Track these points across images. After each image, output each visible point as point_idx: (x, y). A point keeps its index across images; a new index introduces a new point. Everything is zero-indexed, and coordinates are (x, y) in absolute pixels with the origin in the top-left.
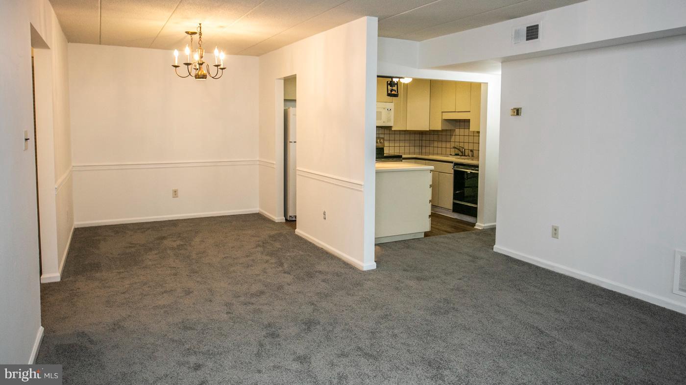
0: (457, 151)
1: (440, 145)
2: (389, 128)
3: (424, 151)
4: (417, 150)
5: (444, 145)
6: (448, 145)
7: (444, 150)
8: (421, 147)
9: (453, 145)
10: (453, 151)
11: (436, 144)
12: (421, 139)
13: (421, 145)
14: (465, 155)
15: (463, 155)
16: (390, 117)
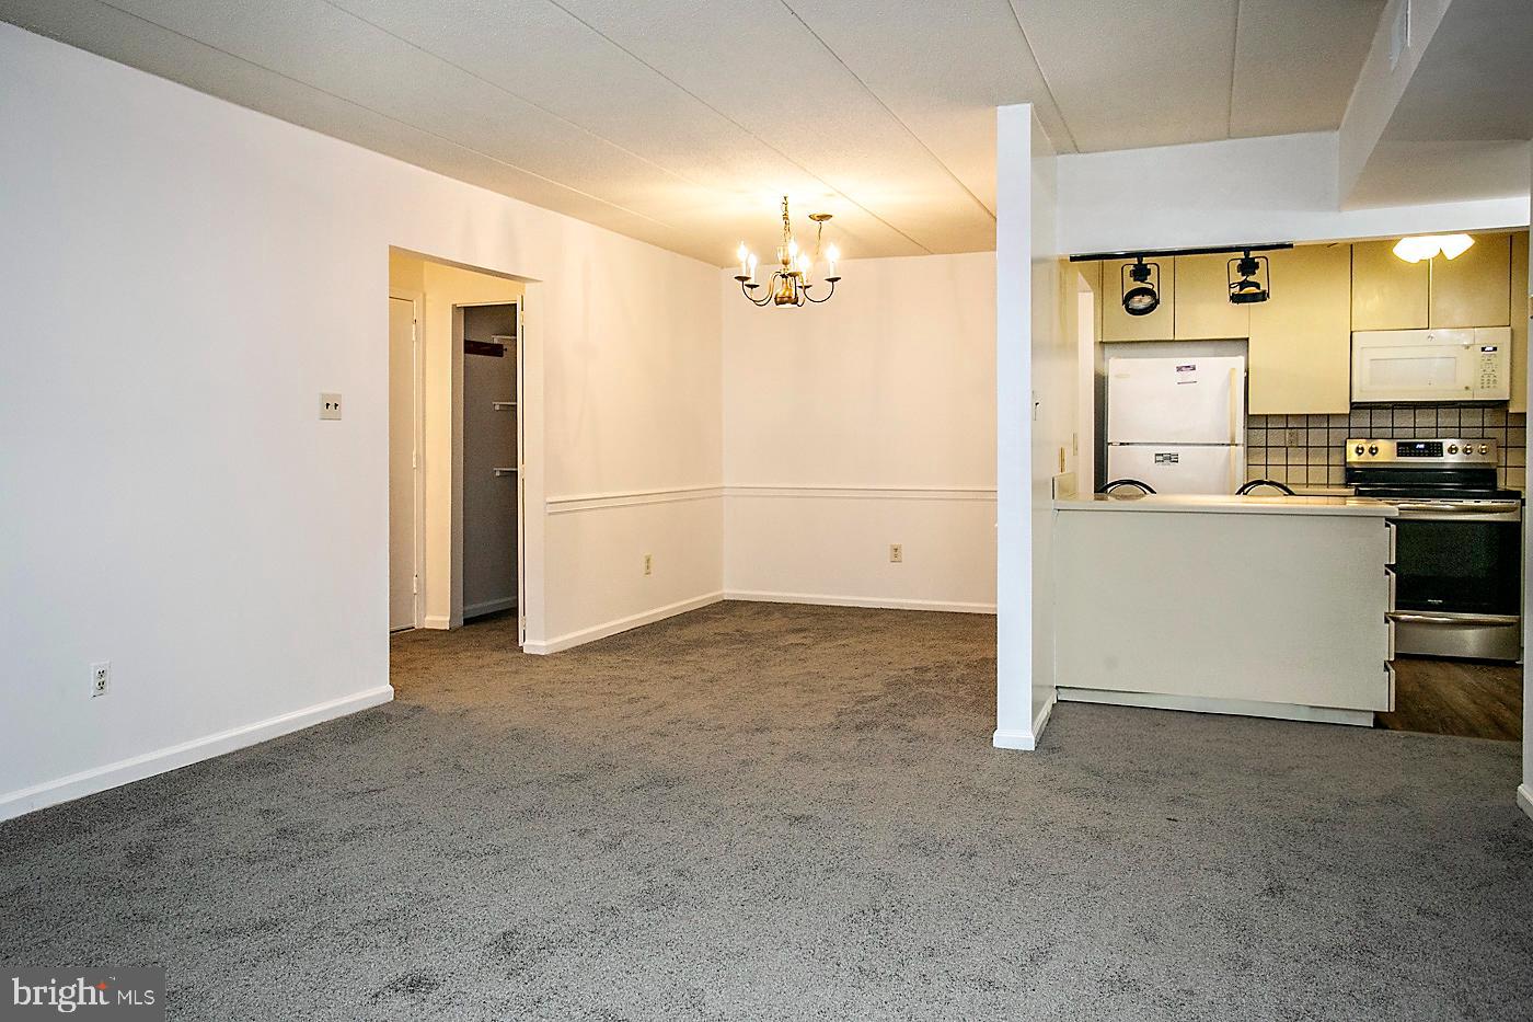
16: (1493, 370)
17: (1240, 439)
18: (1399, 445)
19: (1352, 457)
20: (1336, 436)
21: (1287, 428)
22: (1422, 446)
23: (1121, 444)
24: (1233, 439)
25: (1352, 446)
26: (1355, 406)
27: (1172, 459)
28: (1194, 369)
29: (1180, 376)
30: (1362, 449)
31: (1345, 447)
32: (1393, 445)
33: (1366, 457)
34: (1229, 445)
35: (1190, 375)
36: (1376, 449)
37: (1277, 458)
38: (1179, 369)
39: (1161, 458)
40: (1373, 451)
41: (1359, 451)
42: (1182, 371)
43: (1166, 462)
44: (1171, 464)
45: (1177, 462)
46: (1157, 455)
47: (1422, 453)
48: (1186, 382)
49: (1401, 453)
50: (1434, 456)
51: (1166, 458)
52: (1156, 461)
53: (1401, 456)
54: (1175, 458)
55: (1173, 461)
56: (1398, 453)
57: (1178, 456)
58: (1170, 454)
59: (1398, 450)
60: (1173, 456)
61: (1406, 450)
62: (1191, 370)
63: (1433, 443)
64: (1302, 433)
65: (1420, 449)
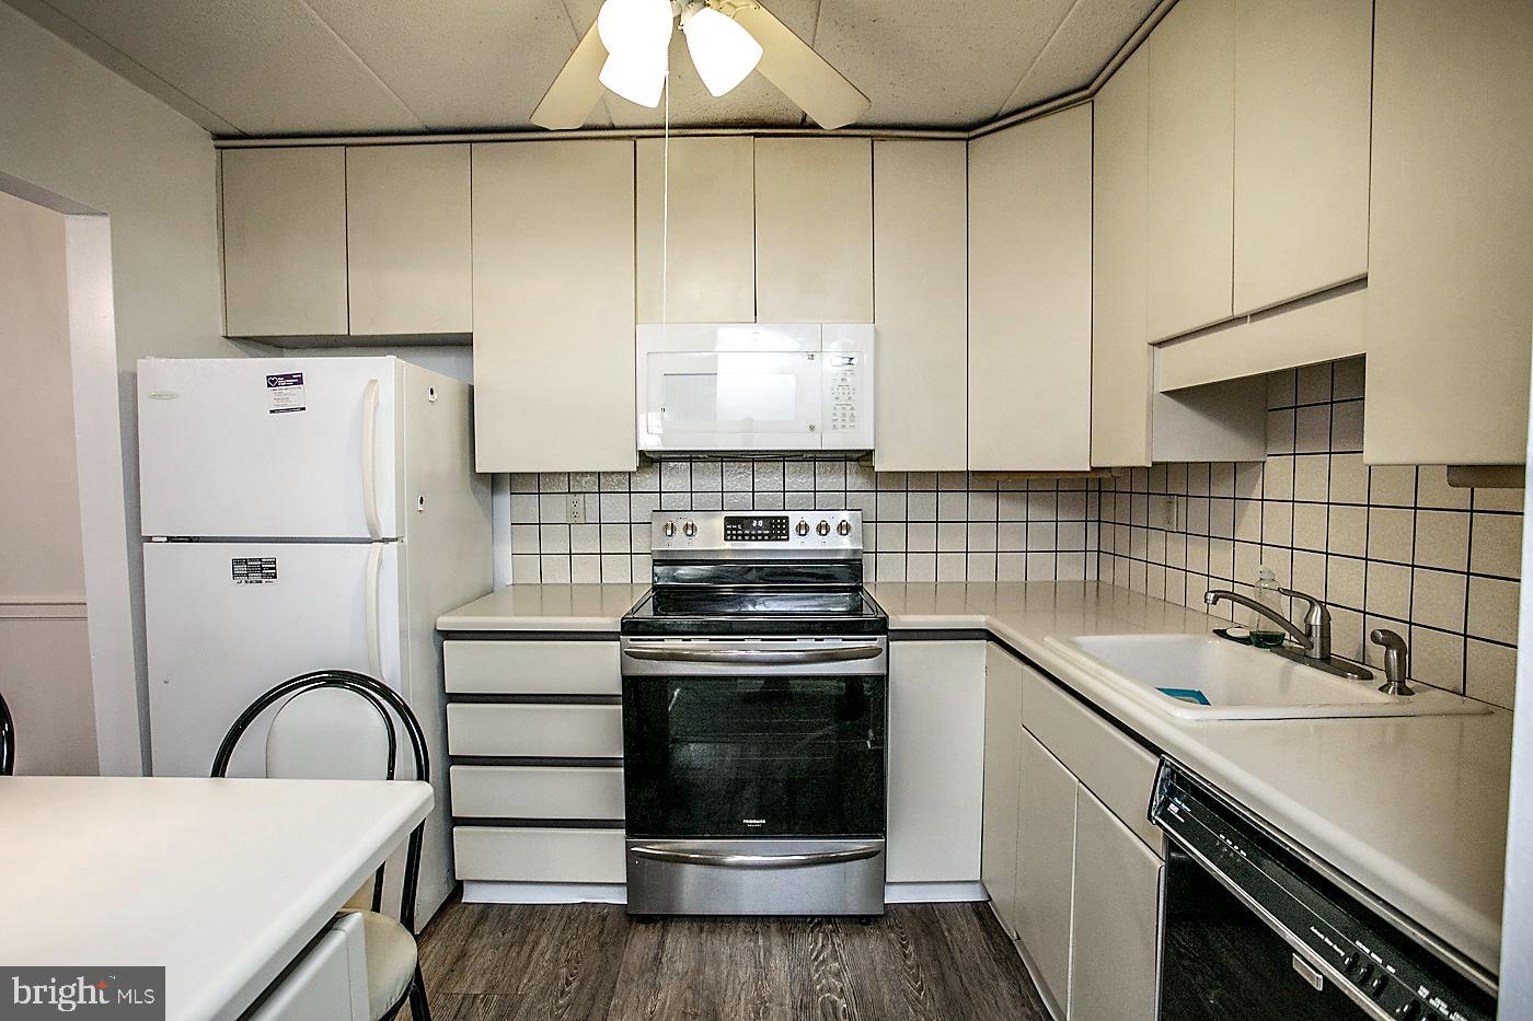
3: (1107, 576)
4: (1071, 570)
11: (1157, 548)
12: (1093, 516)
13: (1093, 545)
14: (1327, 662)
15: (1316, 653)
16: (850, 398)
18: (728, 520)
21: (569, 492)
22: (760, 523)
23: (170, 539)
25: (658, 523)
27: (263, 570)
28: (300, 381)
29: (271, 397)
32: (718, 523)
34: (369, 541)
35: (293, 395)
36: (694, 528)
37: (555, 541)
38: (272, 382)
39: (242, 569)
40: (689, 532)
42: (277, 385)
43: (256, 576)
44: (264, 580)
45: (275, 577)
46: (236, 562)
47: (760, 535)
48: (288, 410)
49: (732, 535)
50: (777, 540)
51: (252, 570)
52: (235, 575)
53: (731, 539)
54: (270, 569)
55: (268, 575)
56: (726, 535)
57: (275, 563)
58: (260, 560)
59: (726, 529)
60: (266, 563)
61: (737, 530)
62: (295, 384)
63: (776, 518)
64: (592, 499)
65: (758, 528)
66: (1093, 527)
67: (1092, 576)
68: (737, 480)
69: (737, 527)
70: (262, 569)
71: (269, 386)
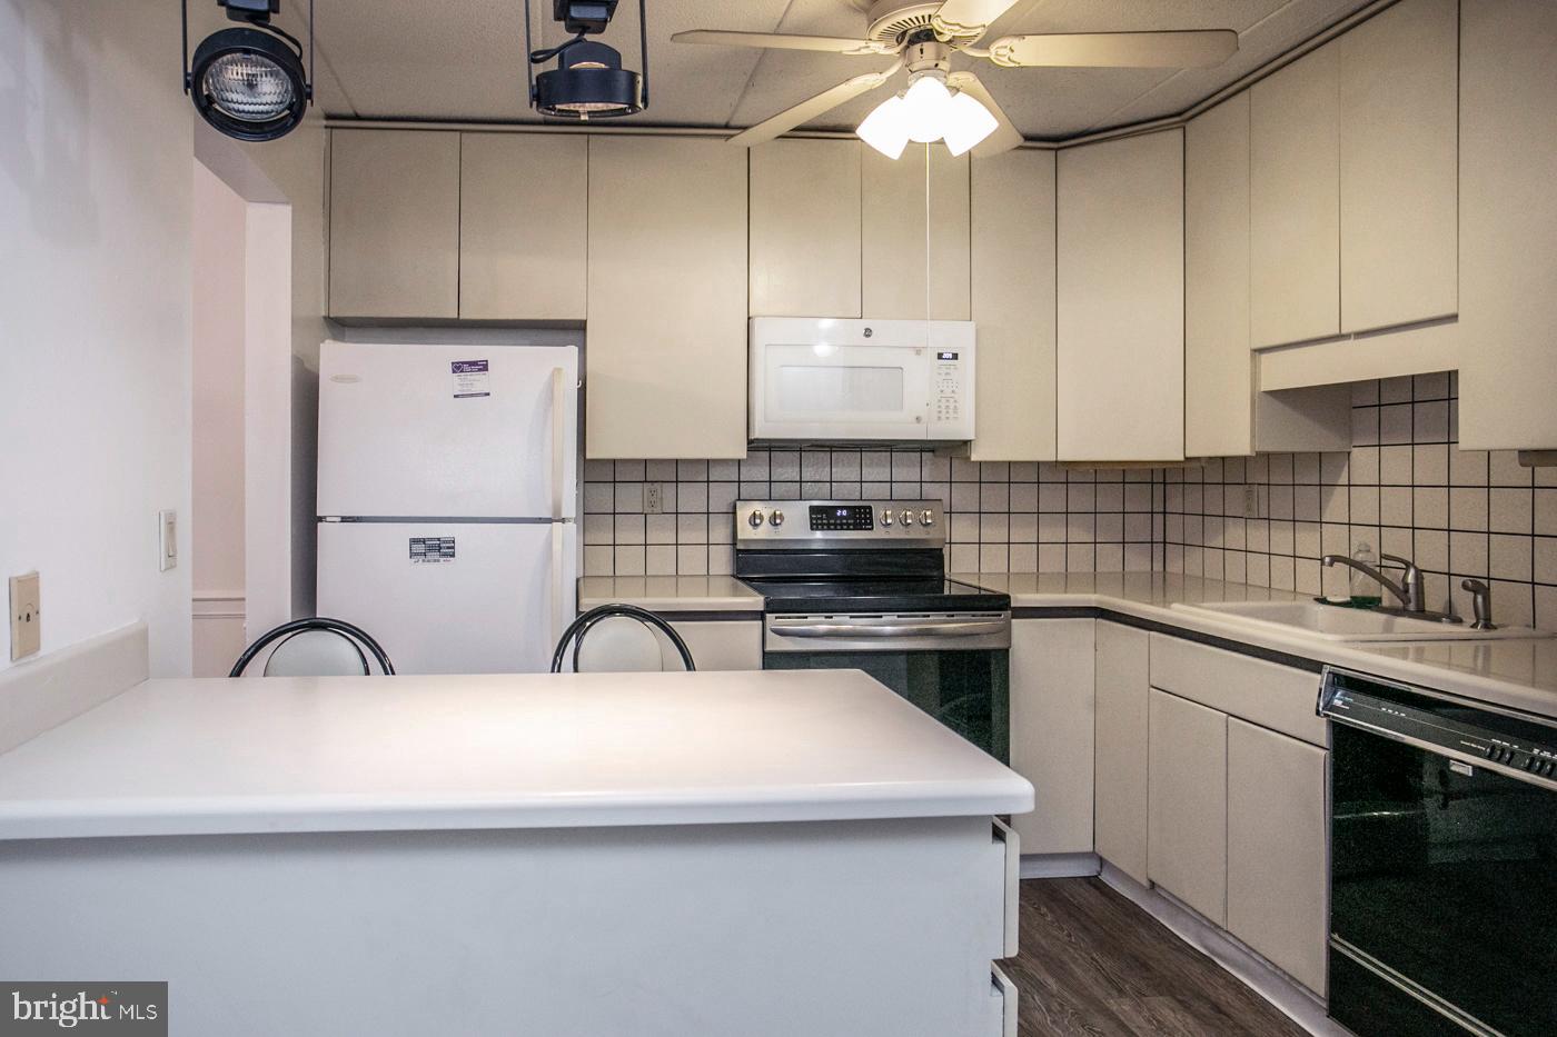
0: (1364, 585)
1: (1257, 536)
2: (955, 449)
3: (1174, 567)
4: (1138, 562)
5: (1282, 539)
6: (1308, 542)
7: (1282, 566)
8: (1158, 549)
9: (1336, 542)
10: (1340, 584)
11: (1235, 535)
12: (1158, 507)
13: (1158, 537)
14: (1421, 613)
15: (1412, 607)
16: (953, 392)
17: (570, 508)
18: (813, 510)
19: (746, 532)
20: (722, 496)
21: (646, 481)
22: (845, 513)
23: (344, 519)
24: (557, 508)
25: (744, 513)
26: (754, 445)
27: (444, 549)
28: (485, 368)
29: (457, 382)
30: (761, 517)
31: (734, 513)
32: (802, 509)
33: (764, 532)
34: (549, 521)
35: (477, 381)
36: (781, 517)
37: (631, 532)
38: (458, 367)
39: (420, 548)
40: (775, 520)
41: (755, 520)
42: (462, 371)
43: (431, 555)
44: (442, 559)
45: (453, 556)
46: (414, 541)
47: (845, 524)
48: (472, 395)
49: (817, 525)
50: (861, 529)
51: (431, 549)
52: (412, 555)
53: (817, 529)
54: (448, 548)
55: (445, 555)
56: (812, 525)
57: (454, 542)
58: (439, 539)
59: (811, 519)
60: (444, 542)
61: (822, 519)
62: (480, 370)
63: (859, 508)
64: (669, 490)
65: (842, 517)
66: (1159, 519)
67: (1158, 567)
68: (815, 469)
69: (822, 517)
70: (441, 548)
71: (454, 372)
